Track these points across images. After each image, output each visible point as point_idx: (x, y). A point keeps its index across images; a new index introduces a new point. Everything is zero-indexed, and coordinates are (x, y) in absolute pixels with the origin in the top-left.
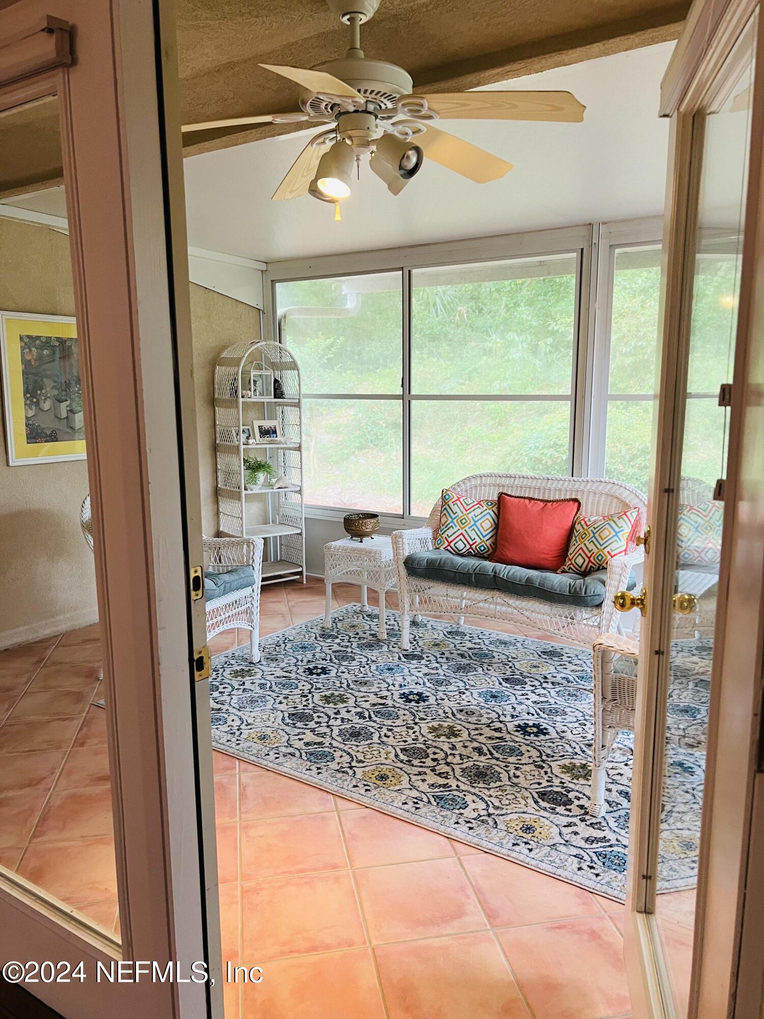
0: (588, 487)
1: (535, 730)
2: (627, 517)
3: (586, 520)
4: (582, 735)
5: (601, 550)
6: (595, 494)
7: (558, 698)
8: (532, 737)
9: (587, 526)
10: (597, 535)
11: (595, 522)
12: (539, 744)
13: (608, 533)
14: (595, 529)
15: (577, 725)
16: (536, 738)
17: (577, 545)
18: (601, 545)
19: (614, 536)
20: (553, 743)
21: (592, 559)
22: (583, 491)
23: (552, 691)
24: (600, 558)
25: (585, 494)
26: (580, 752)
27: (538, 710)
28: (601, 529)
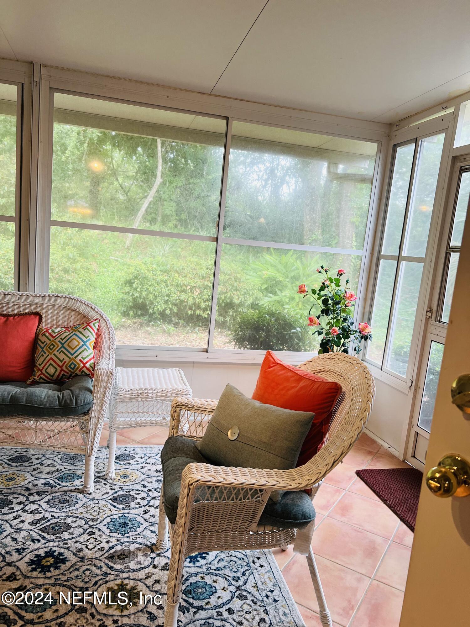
0: (46, 302)
1: (51, 560)
2: (91, 327)
3: (50, 331)
4: (98, 547)
5: (73, 359)
6: (54, 307)
7: (53, 510)
8: (54, 572)
9: (53, 337)
10: (65, 345)
11: (59, 333)
12: (65, 578)
13: (77, 343)
14: (62, 339)
15: (86, 537)
16: (57, 572)
17: (45, 356)
18: (72, 355)
19: (83, 346)
20: (78, 570)
21: (64, 368)
22: (42, 306)
23: (41, 503)
24: (72, 366)
25: (45, 308)
26: (109, 571)
27: (40, 532)
28: (69, 340)
